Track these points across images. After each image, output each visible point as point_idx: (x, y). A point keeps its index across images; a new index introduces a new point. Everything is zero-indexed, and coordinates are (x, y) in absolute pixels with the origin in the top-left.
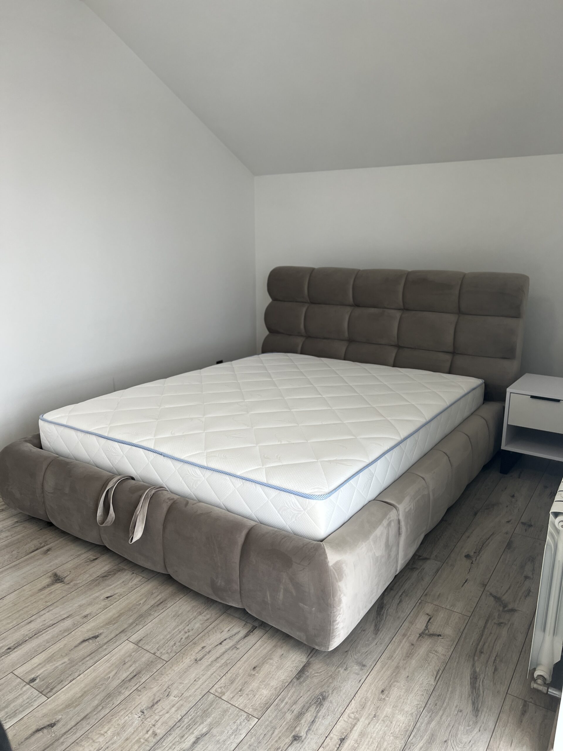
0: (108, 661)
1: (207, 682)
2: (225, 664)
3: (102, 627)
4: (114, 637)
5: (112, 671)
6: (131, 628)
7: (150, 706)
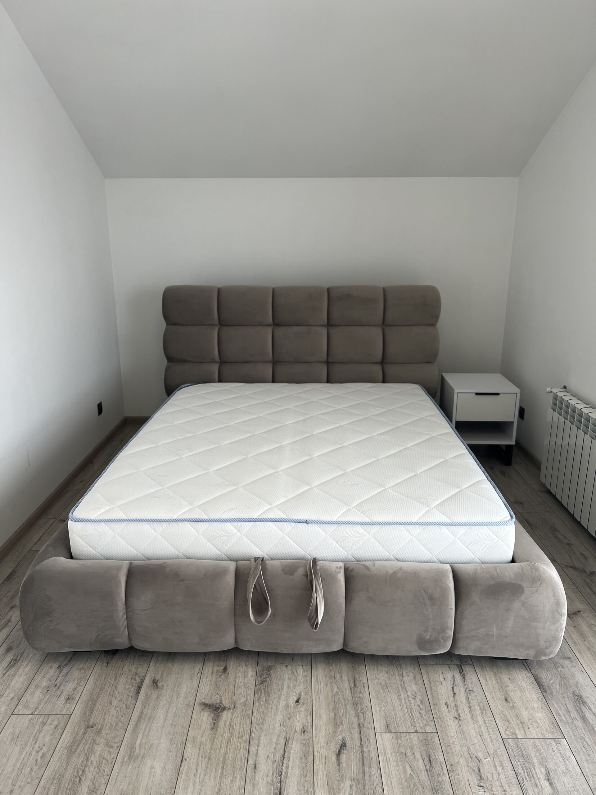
0: (387, 761)
1: (491, 732)
2: (482, 710)
3: (335, 732)
4: (361, 736)
5: (404, 768)
6: (362, 720)
7: (479, 778)
